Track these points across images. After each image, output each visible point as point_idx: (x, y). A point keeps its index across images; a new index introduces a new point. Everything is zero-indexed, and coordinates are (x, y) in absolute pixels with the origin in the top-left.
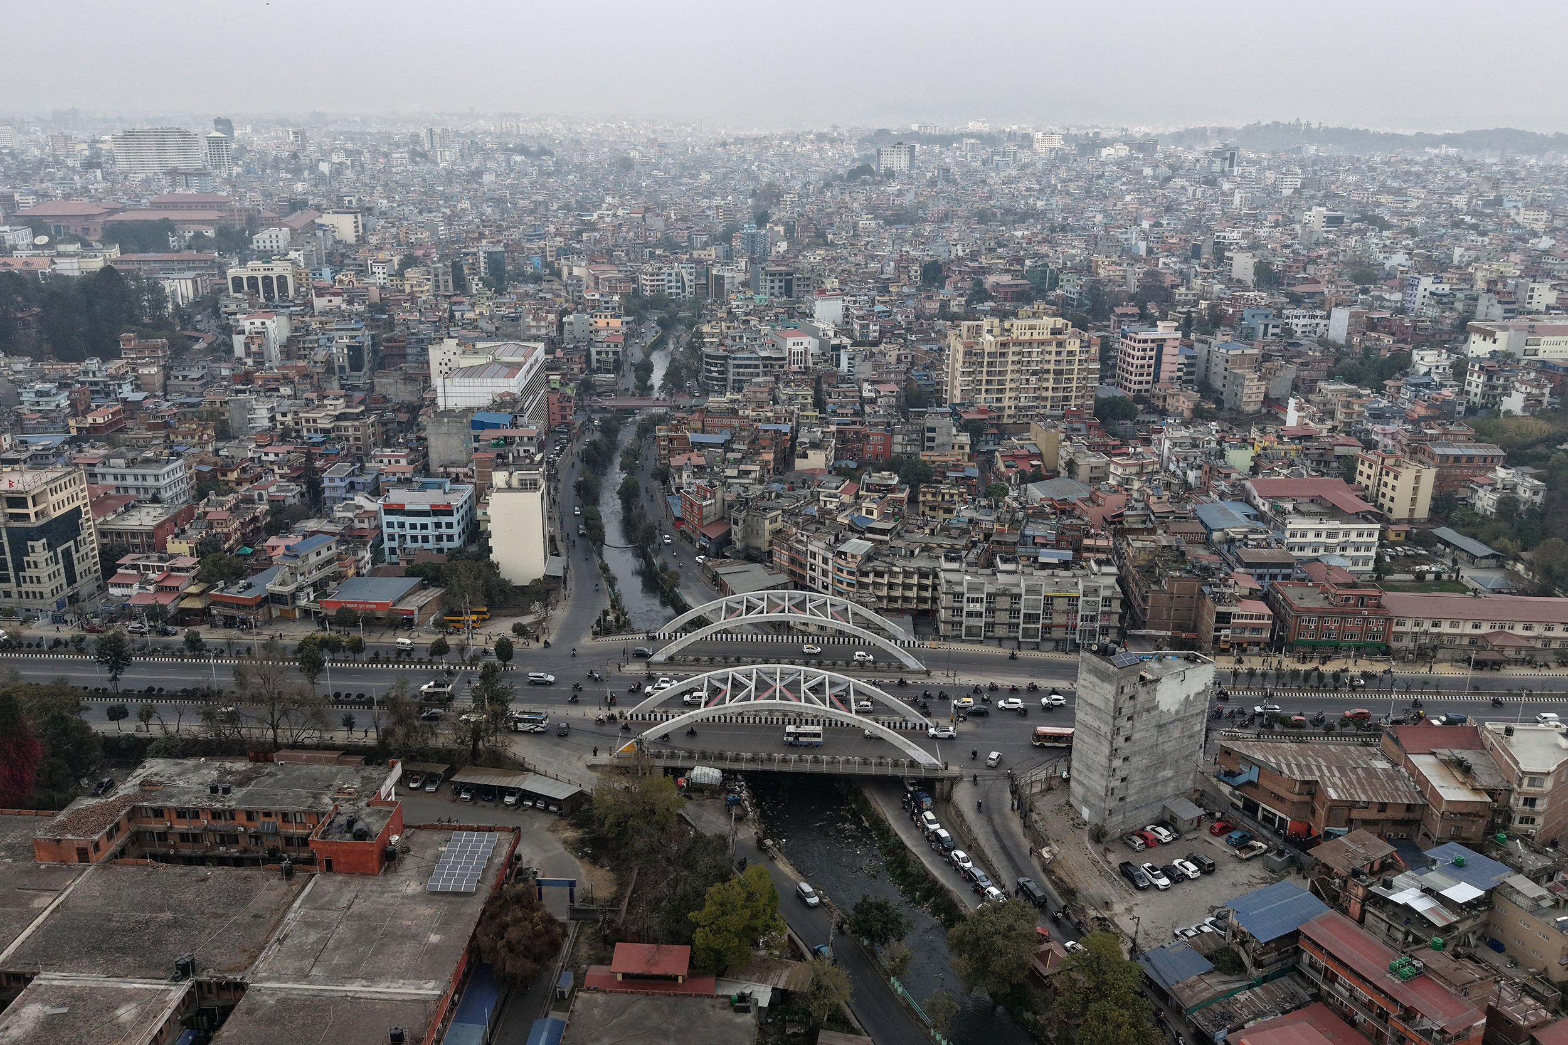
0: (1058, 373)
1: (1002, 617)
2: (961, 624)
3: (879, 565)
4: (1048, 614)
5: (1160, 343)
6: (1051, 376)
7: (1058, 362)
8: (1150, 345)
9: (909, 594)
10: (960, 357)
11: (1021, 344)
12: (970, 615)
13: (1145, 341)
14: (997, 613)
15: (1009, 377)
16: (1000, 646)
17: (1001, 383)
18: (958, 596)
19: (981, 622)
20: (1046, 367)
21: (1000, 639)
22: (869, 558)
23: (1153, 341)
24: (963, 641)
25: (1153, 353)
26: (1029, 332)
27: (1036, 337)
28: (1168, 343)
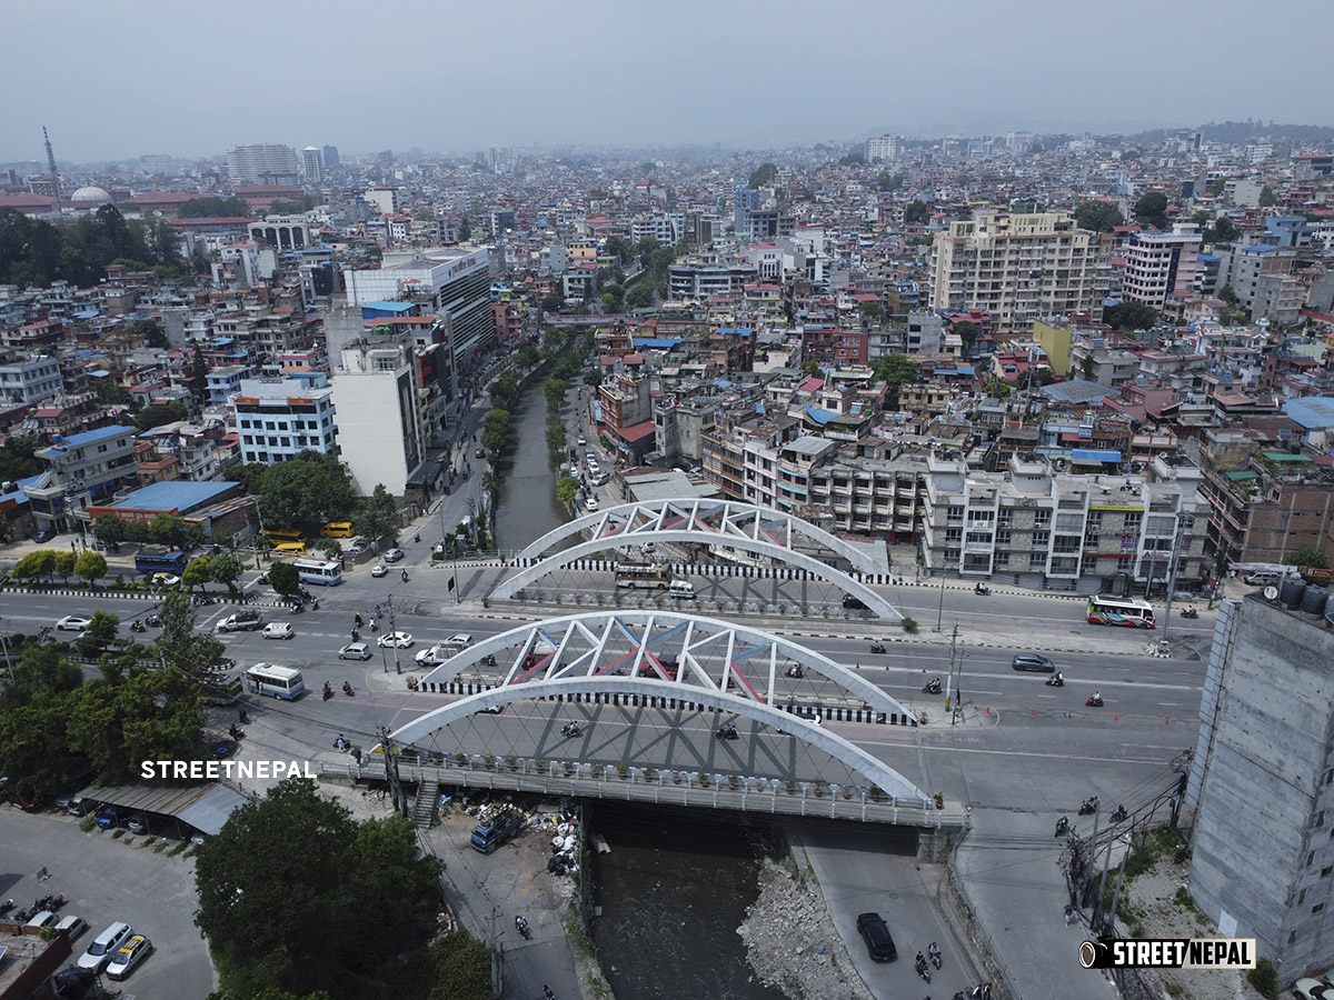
0: (1063, 274)
1: (1022, 542)
2: (958, 552)
3: (840, 469)
4: (1092, 539)
5: (1177, 248)
6: (1055, 278)
7: (1061, 262)
8: (1165, 250)
9: (881, 510)
10: (949, 258)
11: (1020, 241)
12: (972, 537)
13: (1159, 246)
14: (1014, 537)
15: (1005, 279)
16: (1017, 583)
17: (996, 286)
18: (955, 512)
19: (988, 549)
20: (1048, 267)
21: (1017, 575)
22: (826, 458)
23: (1168, 245)
24: (961, 577)
25: (1168, 259)
26: (1029, 228)
27: (1037, 233)
28: (1185, 248)
